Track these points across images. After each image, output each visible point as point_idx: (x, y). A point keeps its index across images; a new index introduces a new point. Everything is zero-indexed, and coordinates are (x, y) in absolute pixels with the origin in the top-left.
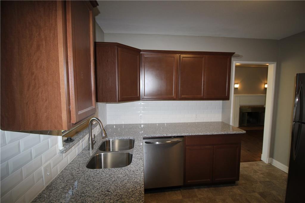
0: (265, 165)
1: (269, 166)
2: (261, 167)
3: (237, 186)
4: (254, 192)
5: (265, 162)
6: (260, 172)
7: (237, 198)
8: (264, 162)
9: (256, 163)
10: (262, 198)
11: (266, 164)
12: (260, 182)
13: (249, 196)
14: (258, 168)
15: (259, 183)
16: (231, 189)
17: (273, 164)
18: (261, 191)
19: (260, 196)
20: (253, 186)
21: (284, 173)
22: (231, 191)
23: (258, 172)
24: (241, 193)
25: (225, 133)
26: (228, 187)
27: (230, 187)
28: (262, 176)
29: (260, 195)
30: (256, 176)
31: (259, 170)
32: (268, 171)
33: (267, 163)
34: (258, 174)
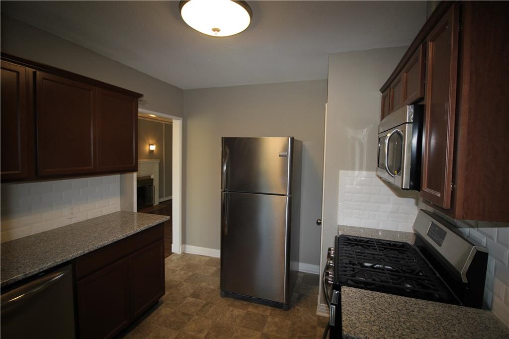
0: (179, 257)
1: (184, 255)
2: (176, 261)
3: (163, 305)
4: (185, 297)
5: (178, 253)
6: (179, 269)
7: (172, 320)
8: (176, 254)
9: (168, 259)
10: (197, 300)
11: (179, 255)
12: (185, 281)
13: (184, 308)
14: (174, 265)
15: (184, 283)
16: (158, 313)
17: (186, 252)
18: (192, 291)
19: (194, 299)
20: (181, 291)
21: (201, 257)
22: (160, 317)
23: (177, 271)
24: (173, 310)
25: (145, 228)
26: (153, 314)
27: (155, 312)
28: (183, 272)
29: (193, 297)
30: (177, 277)
31: (176, 267)
32: (185, 263)
33: (180, 253)
34: (177, 272)
